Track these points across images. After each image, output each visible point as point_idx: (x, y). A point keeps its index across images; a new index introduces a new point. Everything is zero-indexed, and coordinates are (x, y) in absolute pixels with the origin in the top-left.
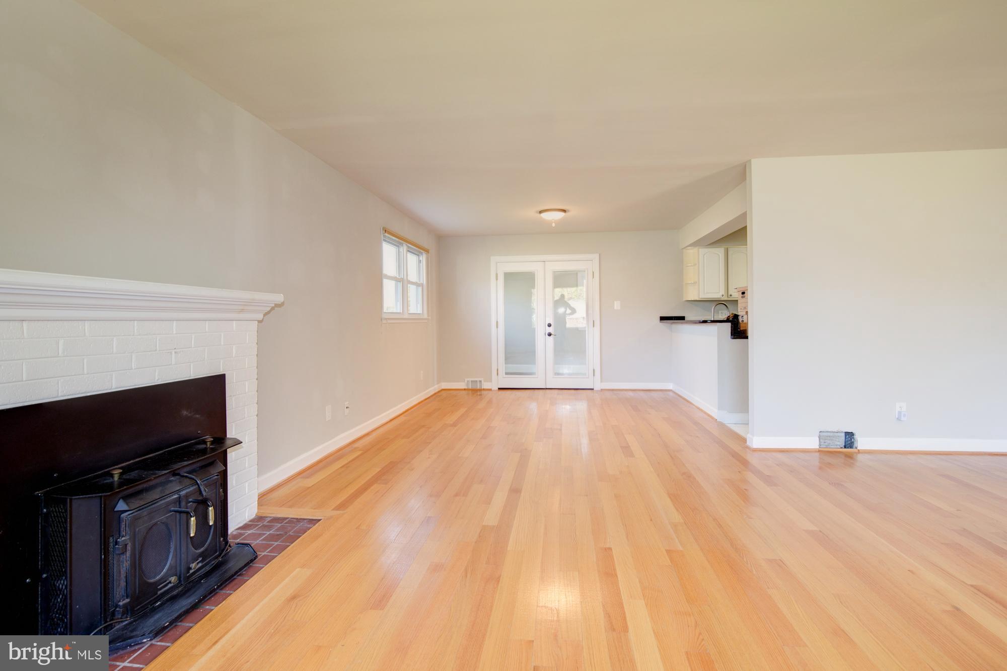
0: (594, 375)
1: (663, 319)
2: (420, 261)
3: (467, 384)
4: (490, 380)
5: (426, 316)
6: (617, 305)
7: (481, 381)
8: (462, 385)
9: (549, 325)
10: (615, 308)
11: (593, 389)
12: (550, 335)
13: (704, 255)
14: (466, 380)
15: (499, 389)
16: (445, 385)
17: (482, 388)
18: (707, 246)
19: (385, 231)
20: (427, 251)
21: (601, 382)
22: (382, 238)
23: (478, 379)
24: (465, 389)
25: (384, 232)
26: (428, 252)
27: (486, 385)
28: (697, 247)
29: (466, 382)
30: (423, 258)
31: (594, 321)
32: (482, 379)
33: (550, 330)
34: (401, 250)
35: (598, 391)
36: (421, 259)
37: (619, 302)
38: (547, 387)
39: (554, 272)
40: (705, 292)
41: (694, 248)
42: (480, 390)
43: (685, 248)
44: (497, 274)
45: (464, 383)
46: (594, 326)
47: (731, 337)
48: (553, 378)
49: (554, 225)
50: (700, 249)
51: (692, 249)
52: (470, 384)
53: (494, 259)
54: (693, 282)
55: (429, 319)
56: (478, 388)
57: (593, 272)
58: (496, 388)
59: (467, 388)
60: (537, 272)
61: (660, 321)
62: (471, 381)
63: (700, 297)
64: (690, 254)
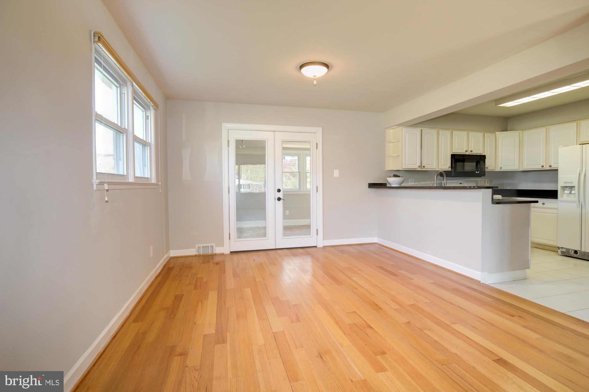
0: (317, 234)
2: (147, 117)
3: (198, 251)
4: (221, 244)
5: (154, 181)
6: (336, 173)
8: (192, 252)
9: (279, 191)
10: (335, 176)
11: (316, 247)
12: (279, 199)
13: (407, 134)
14: (197, 246)
15: (231, 252)
16: (173, 253)
17: (214, 253)
18: (409, 126)
19: (99, 37)
21: (323, 240)
22: (94, 55)
23: (209, 245)
24: (196, 256)
25: (97, 39)
26: (157, 108)
27: (218, 250)
28: (401, 127)
29: (197, 248)
30: (151, 113)
31: (317, 187)
32: (214, 244)
33: (280, 195)
34: (125, 91)
35: (320, 248)
36: (148, 114)
37: (338, 170)
38: (276, 248)
39: (283, 141)
40: (407, 164)
41: (397, 128)
42: (213, 256)
43: (388, 128)
44: (228, 141)
45: (194, 250)
46: (317, 191)
47: (492, 202)
48: (282, 239)
49: (315, 82)
50: (403, 129)
51: (395, 128)
52: (201, 249)
53: (226, 126)
54: (396, 155)
55: (159, 184)
56: (210, 253)
57: (317, 143)
58: (228, 252)
59: (198, 254)
60: (268, 140)
61: (369, 188)
62: (202, 247)
63: (403, 168)
64: (391, 133)
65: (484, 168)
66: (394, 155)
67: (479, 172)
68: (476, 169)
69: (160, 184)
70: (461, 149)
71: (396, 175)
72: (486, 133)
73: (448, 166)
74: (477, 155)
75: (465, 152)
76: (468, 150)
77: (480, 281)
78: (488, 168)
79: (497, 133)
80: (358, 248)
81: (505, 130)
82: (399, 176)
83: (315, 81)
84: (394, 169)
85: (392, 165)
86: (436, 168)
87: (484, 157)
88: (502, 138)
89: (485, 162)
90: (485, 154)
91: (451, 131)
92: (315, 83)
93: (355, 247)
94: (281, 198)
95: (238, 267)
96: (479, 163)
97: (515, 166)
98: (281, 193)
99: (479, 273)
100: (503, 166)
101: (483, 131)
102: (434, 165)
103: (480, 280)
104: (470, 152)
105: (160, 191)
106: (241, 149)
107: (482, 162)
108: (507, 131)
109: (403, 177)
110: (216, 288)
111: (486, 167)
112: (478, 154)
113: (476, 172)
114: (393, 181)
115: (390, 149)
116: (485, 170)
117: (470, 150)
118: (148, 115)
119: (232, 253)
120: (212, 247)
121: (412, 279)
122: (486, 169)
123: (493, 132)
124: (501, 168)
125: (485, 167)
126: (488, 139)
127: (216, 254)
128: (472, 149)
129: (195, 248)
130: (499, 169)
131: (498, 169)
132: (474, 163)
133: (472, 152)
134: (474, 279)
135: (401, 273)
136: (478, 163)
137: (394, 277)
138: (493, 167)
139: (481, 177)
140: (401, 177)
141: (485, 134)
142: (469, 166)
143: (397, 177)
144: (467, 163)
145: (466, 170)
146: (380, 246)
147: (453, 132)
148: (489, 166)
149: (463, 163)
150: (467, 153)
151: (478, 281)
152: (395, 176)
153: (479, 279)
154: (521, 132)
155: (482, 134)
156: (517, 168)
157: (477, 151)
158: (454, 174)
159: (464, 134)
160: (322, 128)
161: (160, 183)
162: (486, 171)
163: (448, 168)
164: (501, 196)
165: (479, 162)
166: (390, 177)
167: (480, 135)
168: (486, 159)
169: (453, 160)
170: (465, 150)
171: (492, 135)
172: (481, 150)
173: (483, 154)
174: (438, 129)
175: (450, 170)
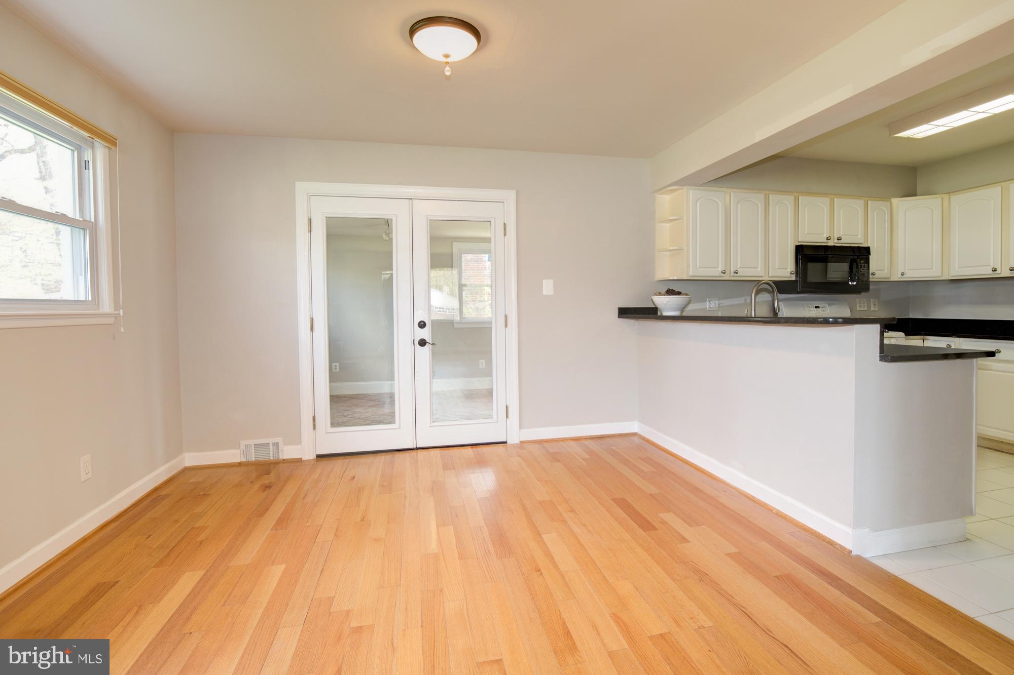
0: (507, 418)
1: (624, 312)
3: (245, 454)
4: (297, 440)
5: (106, 307)
6: (548, 287)
7: (278, 443)
8: (232, 456)
9: (422, 325)
10: (544, 293)
11: (504, 443)
12: (423, 343)
13: (696, 201)
14: (243, 443)
15: (318, 457)
16: (191, 459)
17: (281, 457)
18: (702, 185)
20: (110, 141)
21: (521, 428)
23: (270, 441)
24: (240, 464)
26: (115, 144)
27: (289, 452)
28: (685, 188)
29: (243, 447)
30: (96, 156)
31: (506, 316)
32: (279, 440)
33: (425, 334)
35: (514, 445)
36: (88, 157)
37: (552, 281)
38: (418, 447)
39: (430, 220)
40: (698, 266)
41: (679, 189)
42: (277, 463)
43: (660, 190)
44: (310, 220)
45: (238, 451)
46: (506, 326)
47: (880, 356)
48: (430, 427)
49: (448, 72)
50: (691, 191)
51: (674, 190)
52: (253, 450)
53: (303, 188)
54: (675, 248)
55: (119, 314)
56: (272, 458)
57: (505, 224)
58: (312, 457)
59: (245, 460)
60: (396, 218)
61: (619, 317)
62: (255, 445)
63: (691, 275)
64: (665, 202)
65: (866, 274)
66: (672, 248)
67: (855, 283)
68: (850, 276)
69: (122, 314)
70: (817, 236)
71: (672, 290)
72: (870, 200)
73: (789, 270)
74: (851, 247)
75: (826, 241)
76: (832, 238)
77: (851, 552)
78: (874, 275)
79: (895, 201)
80: (593, 445)
81: (911, 193)
82: (679, 293)
83: (447, 68)
84: (672, 278)
85: (666, 271)
86: (762, 274)
87: (867, 250)
88: (905, 211)
89: (867, 261)
90: (869, 246)
91: (795, 197)
92: (448, 74)
93: (586, 442)
94: (428, 341)
95: (304, 498)
96: (857, 264)
97: (934, 269)
98: (428, 328)
99: (849, 530)
100: (908, 270)
101: (865, 197)
102: (759, 269)
103: (851, 549)
104: (836, 241)
105: (123, 331)
106: (386, 240)
107: (862, 262)
108: (915, 195)
109: (687, 295)
110: (209, 563)
111: (871, 271)
112: (853, 245)
113: (850, 283)
114: (665, 302)
115: (664, 234)
116: (868, 277)
117: (836, 237)
118: (86, 159)
119: (320, 457)
120: (276, 445)
121: (684, 540)
122: (871, 276)
123: (886, 198)
124: (903, 274)
125: (868, 272)
126: (875, 213)
127: (284, 460)
128: (841, 235)
129: (240, 448)
130: (900, 276)
131: (896, 277)
132: (846, 264)
133: (840, 241)
134: (837, 544)
135: (663, 522)
136: (854, 264)
137: (644, 533)
138: (886, 271)
139: (859, 292)
140: (683, 295)
141: (869, 202)
142: (837, 271)
143: (673, 295)
144: (832, 264)
145: (830, 279)
146: (643, 441)
147: (800, 197)
148: (876, 270)
149: (825, 264)
150: (831, 243)
151: (845, 549)
152: (670, 292)
153: (848, 546)
154: (946, 197)
155: (861, 202)
156: (939, 274)
157: (851, 237)
158: (802, 287)
159: (823, 203)
160: (515, 191)
161: (121, 311)
162: (870, 280)
163: (788, 275)
164: (903, 334)
165: (856, 262)
166: (660, 294)
167: (857, 205)
168: (870, 254)
169: (800, 257)
170: (825, 236)
171: (883, 206)
172: (859, 236)
173: (865, 245)
174: (767, 192)
175: (794, 279)
